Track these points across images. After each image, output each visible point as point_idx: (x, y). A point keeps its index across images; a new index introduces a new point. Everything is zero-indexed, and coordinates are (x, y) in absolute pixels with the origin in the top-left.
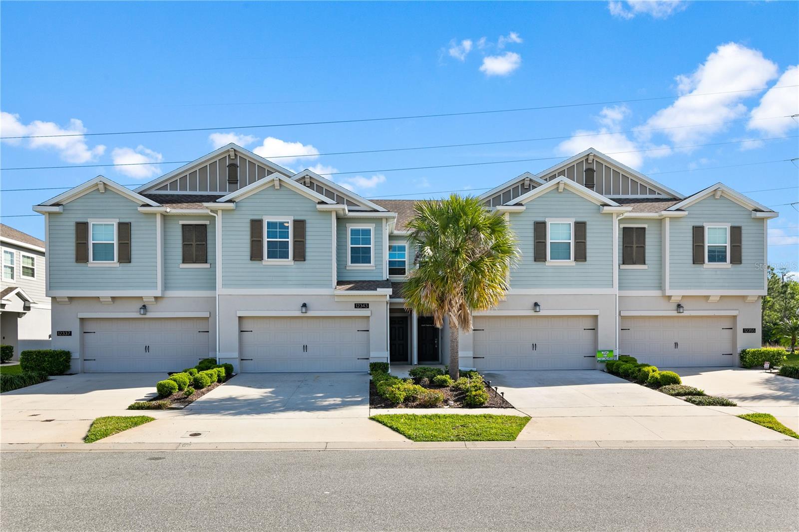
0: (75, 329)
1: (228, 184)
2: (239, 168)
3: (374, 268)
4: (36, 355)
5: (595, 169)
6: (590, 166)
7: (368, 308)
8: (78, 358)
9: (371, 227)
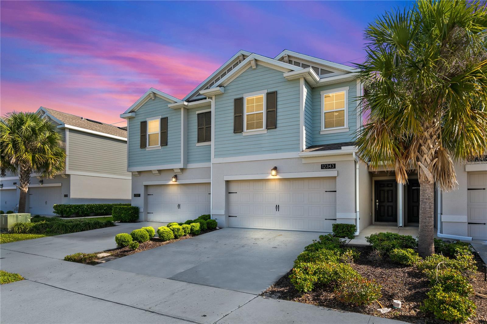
0: (142, 192)
4: (119, 209)
7: (335, 168)
8: (143, 211)
9: (344, 90)
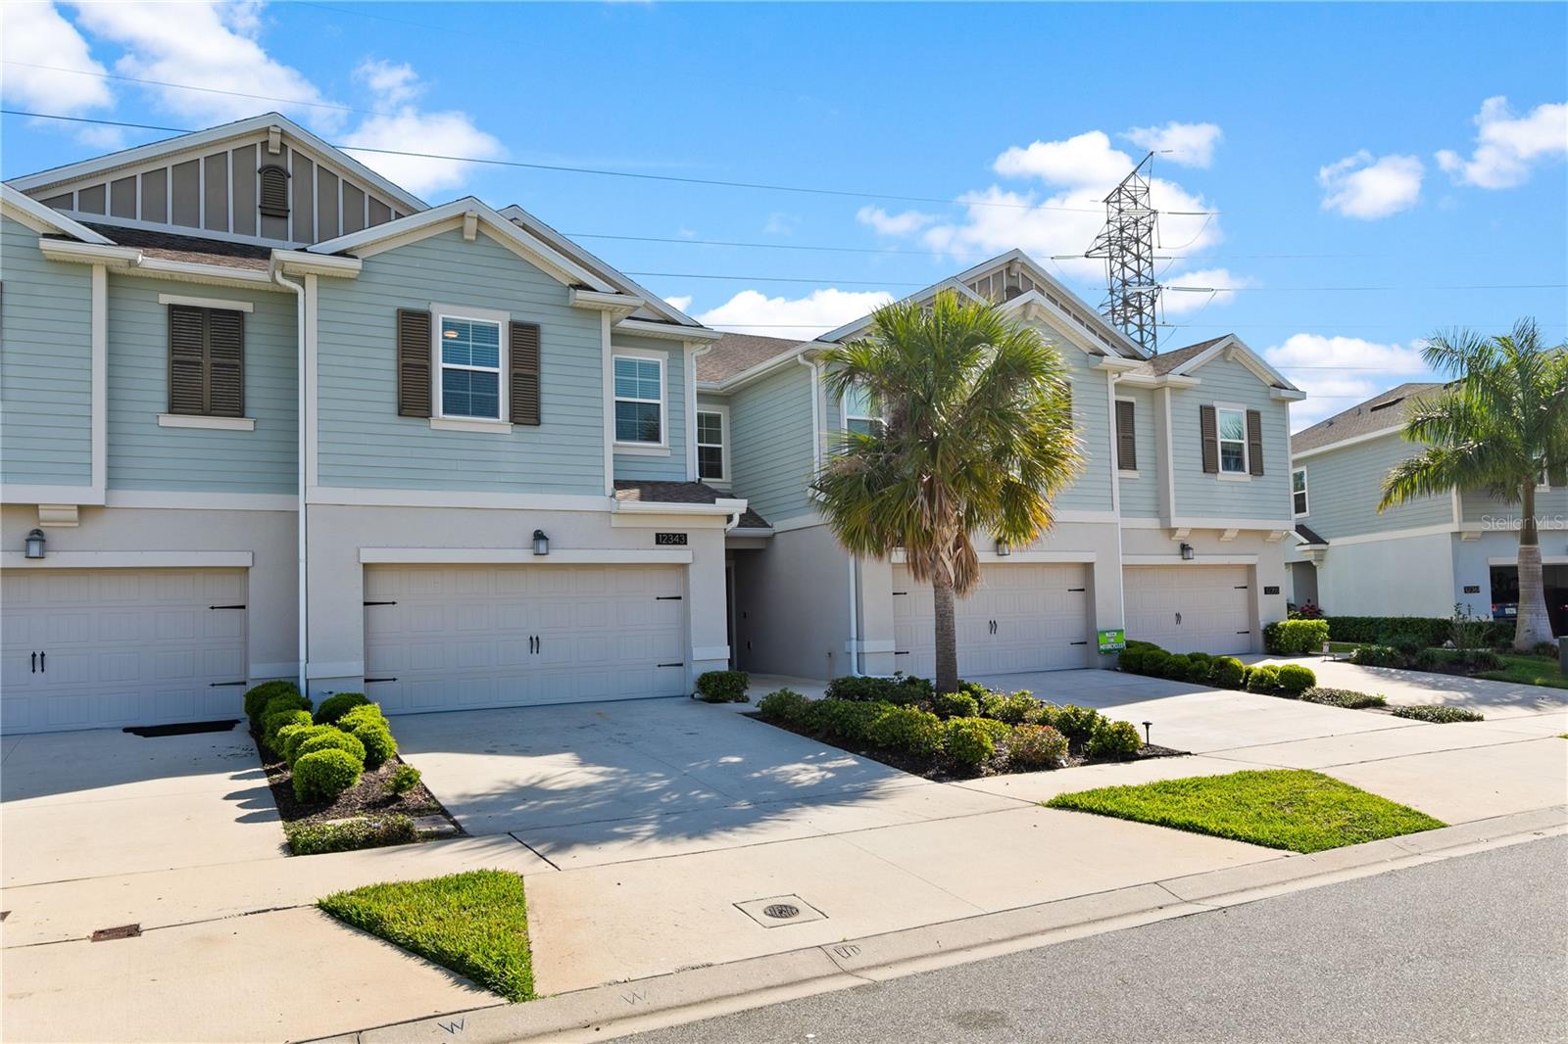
1: (259, 217)
2: (290, 181)
3: (668, 453)
5: (1021, 287)
6: (1013, 283)
7: (685, 543)
9: (659, 358)
